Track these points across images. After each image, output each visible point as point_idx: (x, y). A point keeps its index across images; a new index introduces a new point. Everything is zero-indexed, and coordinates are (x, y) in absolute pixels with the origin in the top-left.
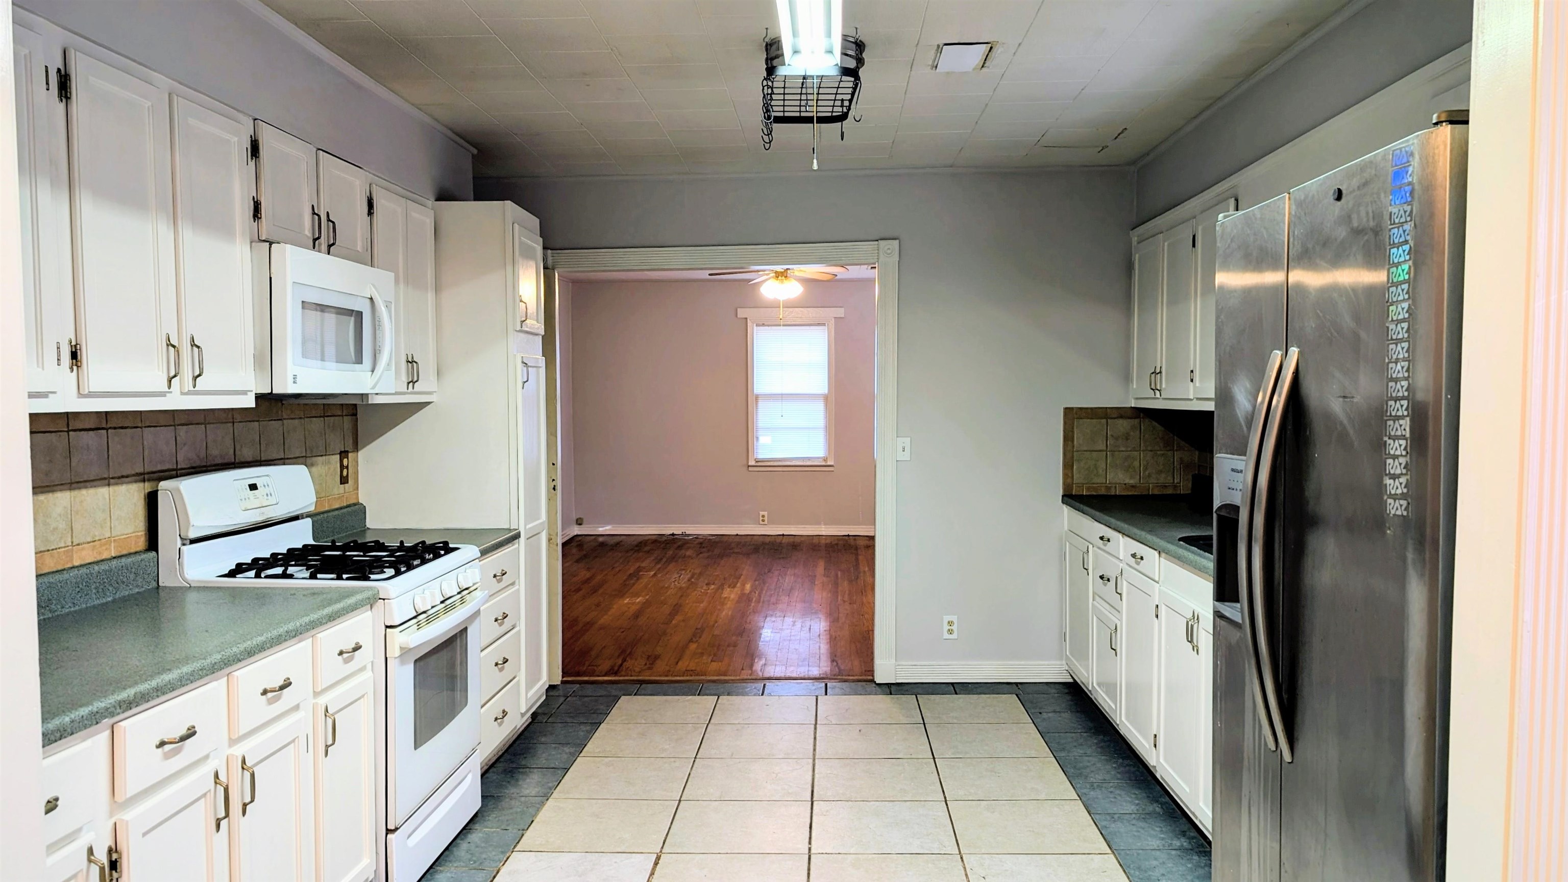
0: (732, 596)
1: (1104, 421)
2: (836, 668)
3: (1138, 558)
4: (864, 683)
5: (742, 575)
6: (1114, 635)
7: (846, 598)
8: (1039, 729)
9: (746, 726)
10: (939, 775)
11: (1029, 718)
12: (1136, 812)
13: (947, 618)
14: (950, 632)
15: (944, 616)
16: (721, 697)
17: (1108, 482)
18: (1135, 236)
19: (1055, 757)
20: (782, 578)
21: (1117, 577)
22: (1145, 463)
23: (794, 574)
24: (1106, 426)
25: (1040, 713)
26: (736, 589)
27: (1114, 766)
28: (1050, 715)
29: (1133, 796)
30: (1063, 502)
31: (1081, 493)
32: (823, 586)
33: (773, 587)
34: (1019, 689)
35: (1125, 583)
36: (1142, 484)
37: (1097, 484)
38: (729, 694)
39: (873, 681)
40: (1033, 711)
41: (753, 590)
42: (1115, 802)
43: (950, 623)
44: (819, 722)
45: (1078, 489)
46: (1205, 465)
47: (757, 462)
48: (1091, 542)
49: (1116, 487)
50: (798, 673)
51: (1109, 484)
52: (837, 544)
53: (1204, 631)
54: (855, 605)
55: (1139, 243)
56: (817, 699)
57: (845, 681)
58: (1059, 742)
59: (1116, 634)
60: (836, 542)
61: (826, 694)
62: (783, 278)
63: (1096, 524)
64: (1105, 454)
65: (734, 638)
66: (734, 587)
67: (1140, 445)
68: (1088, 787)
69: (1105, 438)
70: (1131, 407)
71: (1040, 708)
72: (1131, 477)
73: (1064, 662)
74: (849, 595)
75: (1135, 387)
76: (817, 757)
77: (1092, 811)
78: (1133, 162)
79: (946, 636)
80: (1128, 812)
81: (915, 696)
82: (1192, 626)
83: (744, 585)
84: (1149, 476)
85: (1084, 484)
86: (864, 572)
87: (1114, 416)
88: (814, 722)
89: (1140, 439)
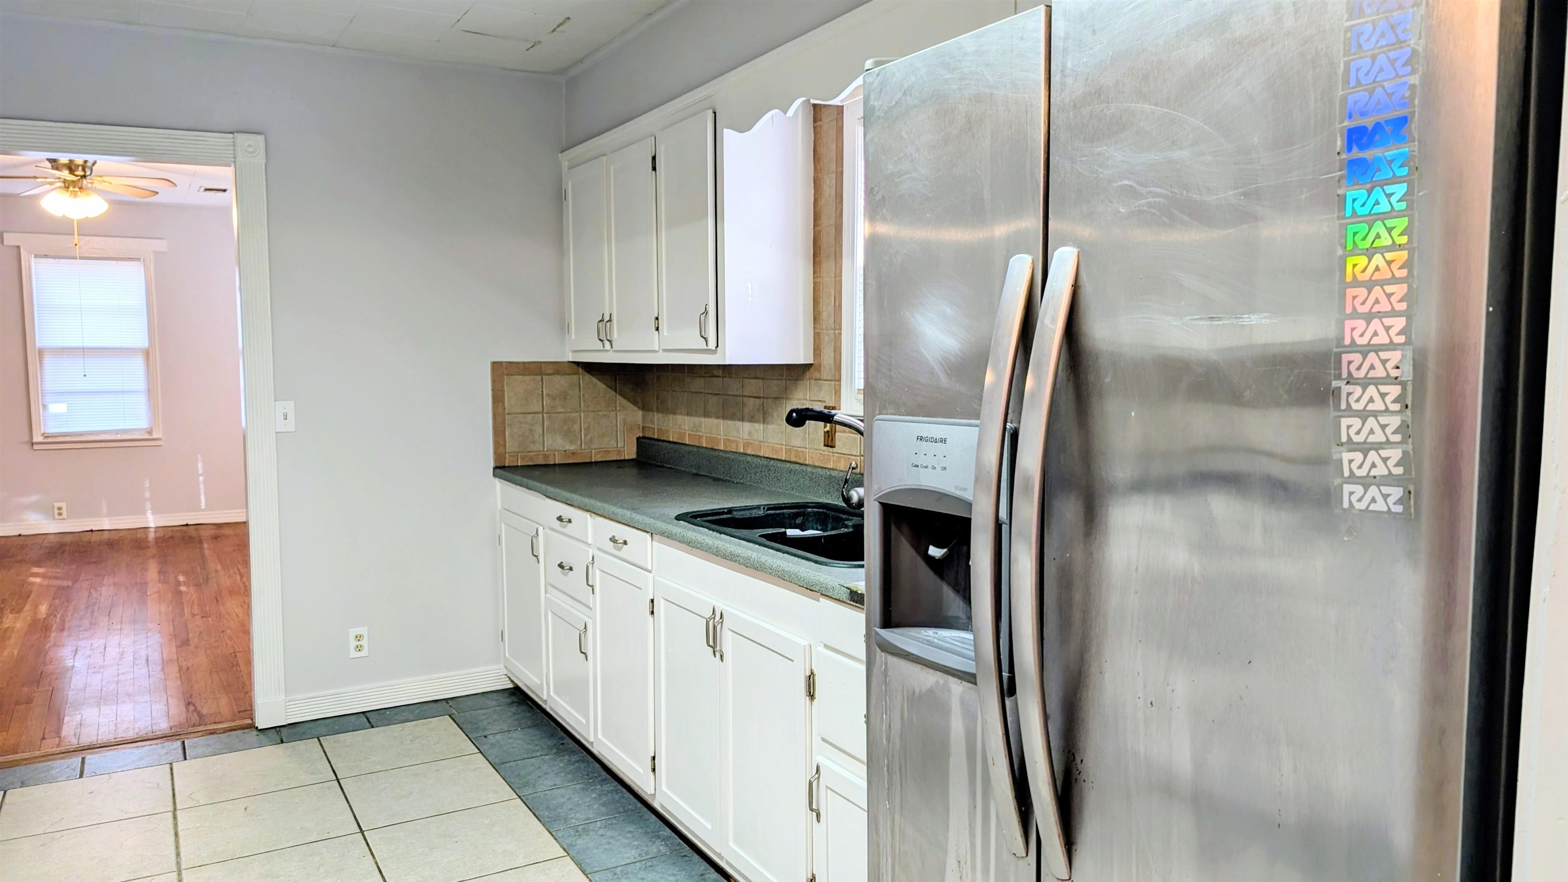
0: (19, 625)
1: (539, 377)
2: (195, 714)
3: (620, 543)
4: (239, 732)
5: (31, 592)
6: (583, 636)
7: (196, 610)
8: (490, 759)
9: (58, 835)
10: (374, 857)
11: (474, 747)
12: (638, 859)
13: (353, 632)
14: (359, 648)
15: (350, 630)
16: (8, 792)
17: (545, 449)
18: (565, 159)
19: (519, 797)
20: (96, 590)
21: (587, 567)
22: (586, 425)
23: (115, 585)
24: (541, 383)
25: (485, 737)
26: (23, 614)
27: (594, 796)
28: (498, 737)
29: (628, 835)
30: (495, 475)
31: (516, 464)
32: (160, 598)
33: (83, 606)
34: (451, 706)
35: (598, 572)
36: (584, 450)
37: (534, 452)
38: (23, 784)
39: (252, 726)
40: (475, 735)
41: (51, 613)
42: (610, 850)
43: (359, 638)
44: (178, 806)
45: (512, 459)
46: (653, 426)
47: (46, 437)
48: (541, 523)
49: (554, 455)
50: (137, 730)
51: (547, 451)
52: (172, 537)
53: (730, 632)
54: (210, 619)
55: (571, 167)
56: (171, 769)
57: (212, 733)
58: (518, 775)
59: (585, 634)
60: (170, 534)
61: (185, 759)
62: (77, 189)
63: (548, 500)
64: (541, 417)
65: (26, 689)
66: (19, 612)
67: (580, 404)
68: (573, 834)
69: (541, 398)
70: (569, 362)
71: (484, 730)
72: (572, 442)
73: (502, 666)
74: (199, 605)
75: (573, 337)
76: (183, 867)
77: (587, 872)
78: (563, 71)
79: (354, 654)
80: (629, 861)
81: (316, 739)
82: (715, 627)
83: (37, 607)
84: (591, 440)
85: (518, 453)
86: (216, 571)
87: (549, 372)
88: (171, 808)
89: (580, 398)
